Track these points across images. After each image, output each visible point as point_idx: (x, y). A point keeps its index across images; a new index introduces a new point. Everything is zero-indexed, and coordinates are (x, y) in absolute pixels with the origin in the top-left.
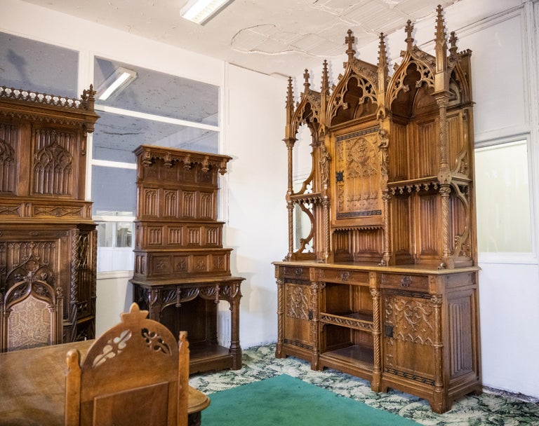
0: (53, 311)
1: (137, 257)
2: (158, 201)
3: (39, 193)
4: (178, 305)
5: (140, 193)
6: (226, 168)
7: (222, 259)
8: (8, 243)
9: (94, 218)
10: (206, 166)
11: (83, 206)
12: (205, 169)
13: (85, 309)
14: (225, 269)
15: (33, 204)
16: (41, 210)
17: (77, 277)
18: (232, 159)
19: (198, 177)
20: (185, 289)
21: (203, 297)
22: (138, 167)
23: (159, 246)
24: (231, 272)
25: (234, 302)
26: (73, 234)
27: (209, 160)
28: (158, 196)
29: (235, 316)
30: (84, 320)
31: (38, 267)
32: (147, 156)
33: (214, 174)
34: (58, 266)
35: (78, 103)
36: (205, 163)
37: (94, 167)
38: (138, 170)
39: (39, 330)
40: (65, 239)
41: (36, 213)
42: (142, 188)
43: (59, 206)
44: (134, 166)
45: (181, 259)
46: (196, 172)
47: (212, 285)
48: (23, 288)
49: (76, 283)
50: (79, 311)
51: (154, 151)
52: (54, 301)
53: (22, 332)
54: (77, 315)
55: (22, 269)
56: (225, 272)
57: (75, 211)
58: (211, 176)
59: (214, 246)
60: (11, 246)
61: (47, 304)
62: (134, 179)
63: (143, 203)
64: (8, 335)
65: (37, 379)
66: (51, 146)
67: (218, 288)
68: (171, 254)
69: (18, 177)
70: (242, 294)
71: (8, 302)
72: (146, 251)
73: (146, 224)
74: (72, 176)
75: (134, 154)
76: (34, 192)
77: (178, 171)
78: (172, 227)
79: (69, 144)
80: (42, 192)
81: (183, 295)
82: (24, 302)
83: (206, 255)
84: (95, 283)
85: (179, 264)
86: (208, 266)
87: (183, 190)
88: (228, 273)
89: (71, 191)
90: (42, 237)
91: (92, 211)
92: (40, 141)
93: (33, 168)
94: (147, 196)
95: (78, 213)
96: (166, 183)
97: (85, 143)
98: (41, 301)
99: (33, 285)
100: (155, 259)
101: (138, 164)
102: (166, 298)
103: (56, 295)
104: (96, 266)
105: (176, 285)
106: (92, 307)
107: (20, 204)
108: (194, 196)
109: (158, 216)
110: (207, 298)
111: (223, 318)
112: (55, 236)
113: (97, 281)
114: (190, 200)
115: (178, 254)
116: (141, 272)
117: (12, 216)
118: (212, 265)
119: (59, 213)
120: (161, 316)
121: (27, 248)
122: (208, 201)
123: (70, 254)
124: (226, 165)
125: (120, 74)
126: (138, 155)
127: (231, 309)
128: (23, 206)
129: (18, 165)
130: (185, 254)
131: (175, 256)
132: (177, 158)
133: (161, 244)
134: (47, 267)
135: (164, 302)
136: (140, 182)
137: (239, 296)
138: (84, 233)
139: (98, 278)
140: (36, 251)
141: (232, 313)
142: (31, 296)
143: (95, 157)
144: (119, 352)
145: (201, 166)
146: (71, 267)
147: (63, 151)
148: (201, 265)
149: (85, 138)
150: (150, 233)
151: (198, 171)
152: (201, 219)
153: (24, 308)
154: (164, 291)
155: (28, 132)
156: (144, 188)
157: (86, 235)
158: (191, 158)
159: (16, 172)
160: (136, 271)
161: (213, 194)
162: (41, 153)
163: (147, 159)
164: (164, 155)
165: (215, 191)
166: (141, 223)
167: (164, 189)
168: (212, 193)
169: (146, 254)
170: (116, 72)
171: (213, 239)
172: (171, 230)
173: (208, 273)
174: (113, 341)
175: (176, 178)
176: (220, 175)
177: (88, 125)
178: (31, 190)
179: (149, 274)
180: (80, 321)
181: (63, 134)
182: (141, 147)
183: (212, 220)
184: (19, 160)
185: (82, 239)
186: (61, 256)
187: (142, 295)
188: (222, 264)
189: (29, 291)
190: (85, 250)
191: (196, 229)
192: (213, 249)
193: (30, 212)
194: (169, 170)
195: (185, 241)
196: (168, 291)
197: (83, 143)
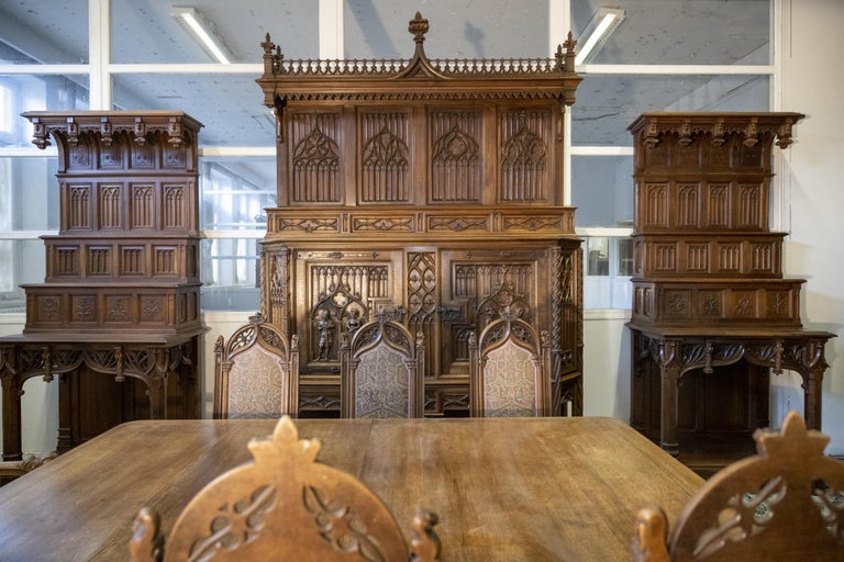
0: (537, 364)
1: (637, 289)
2: (667, 202)
3: (508, 199)
4: (708, 370)
5: (639, 191)
6: (791, 136)
7: (783, 297)
8: (478, 266)
9: (579, 231)
10: (753, 136)
11: (562, 215)
12: (750, 142)
13: (569, 361)
14: (791, 315)
15: (502, 215)
16: (512, 221)
17: (560, 315)
18: (803, 116)
19: (734, 157)
20: (719, 345)
21: (752, 360)
22: (636, 151)
23: (672, 273)
24: (802, 322)
25: (811, 376)
26: (553, 254)
27: (758, 125)
28: (667, 193)
29: (812, 400)
30: (569, 377)
31: (511, 299)
32: (651, 130)
33: (763, 150)
34: (536, 300)
35: (553, 64)
36: (751, 130)
37: (575, 158)
38: (635, 156)
39: (521, 390)
40: (543, 260)
41: (507, 226)
42: (642, 185)
43: (534, 216)
44: (629, 151)
45: (710, 295)
46: (732, 150)
47: (769, 341)
48: (498, 328)
49: (559, 324)
50: (563, 363)
51: (662, 120)
52: (539, 351)
53: (501, 390)
54: (561, 370)
55: (495, 301)
56: (790, 320)
57: (552, 221)
58: (759, 154)
59: (767, 274)
60: (480, 270)
61: (531, 354)
62: (629, 170)
63: (645, 206)
64: (485, 392)
65: (533, 479)
66: (520, 133)
67: (779, 348)
68: (694, 287)
69: (484, 179)
70: (828, 362)
71: (484, 346)
72: (655, 280)
73: (650, 238)
74: (547, 173)
75: (629, 132)
76: (502, 199)
77: (701, 150)
78: (693, 242)
79: (541, 128)
80: (511, 198)
81: (716, 354)
82: (501, 348)
83: (755, 290)
84: (582, 326)
85: (707, 304)
86: (757, 310)
87: (708, 182)
88: (796, 322)
89: (546, 194)
90: (516, 258)
91: (576, 220)
92: (507, 128)
93: (500, 165)
94: (650, 196)
95: (556, 225)
96: (681, 173)
97: (563, 124)
98: (523, 349)
99: (512, 325)
100: (667, 294)
101: (635, 146)
102: (688, 357)
103: (541, 343)
104: (582, 300)
105: (705, 338)
106: (578, 360)
107: (488, 215)
108: (729, 190)
109: (668, 226)
110: (758, 363)
111: (779, 398)
112: (531, 257)
113: (585, 323)
114: (722, 198)
115: (704, 286)
116: (645, 313)
117: (480, 231)
118: (765, 308)
119: (533, 225)
120: (681, 385)
121: (498, 273)
122: (754, 198)
123: (550, 283)
124: (790, 130)
125: (601, 19)
126: (634, 133)
127: (805, 386)
128: (491, 217)
129: (483, 164)
130: (716, 286)
131: (700, 290)
132: (700, 129)
133: (675, 269)
134: (522, 300)
135: (684, 363)
136: (640, 174)
137: (822, 365)
138: (565, 252)
139: (585, 316)
140: (509, 277)
141: (806, 396)
142: (510, 341)
143: (575, 143)
144: (755, 529)
145: (742, 137)
146: (553, 301)
147: (534, 139)
148: (745, 305)
149: (561, 115)
150: (658, 252)
151: (735, 148)
152: (741, 229)
153: (502, 357)
154: (685, 346)
155: (493, 119)
156: (646, 182)
157: (569, 256)
158: (725, 125)
159: (481, 175)
160: (636, 310)
161: (762, 186)
162: (508, 144)
163: (651, 137)
164: (678, 125)
165: (766, 179)
166: (643, 238)
167: (677, 182)
168: (760, 183)
169: (653, 286)
170: (596, 17)
171: (763, 261)
172: (691, 248)
173: (757, 320)
174: (740, 500)
175: (697, 162)
176: (776, 149)
177: (567, 95)
178: (499, 197)
179: (658, 315)
180: (565, 378)
181: (534, 115)
182: (642, 116)
183: (760, 230)
184: (484, 157)
185: (564, 261)
186: (539, 284)
187: (646, 347)
188: (784, 305)
189: (508, 333)
190: (568, 278)
191: (733, 245)
192: (768, 280)
193: (499, 225)
194: (684, 151)
195: (714, 266)
196: (692, 345)
197: (560, 124)
